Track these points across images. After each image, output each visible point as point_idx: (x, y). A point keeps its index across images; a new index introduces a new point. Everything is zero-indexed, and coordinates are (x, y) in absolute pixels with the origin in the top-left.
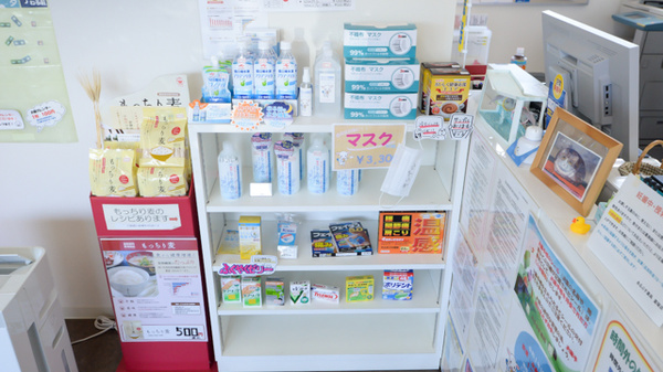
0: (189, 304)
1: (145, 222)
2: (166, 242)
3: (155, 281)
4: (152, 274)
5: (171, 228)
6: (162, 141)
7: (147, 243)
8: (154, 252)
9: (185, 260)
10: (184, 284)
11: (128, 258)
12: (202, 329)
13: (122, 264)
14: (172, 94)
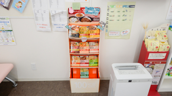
0: (158, 76)
1: (157, 57)
2: (159, 62)
3: (153, 71)
4: (153, 69)
5: (162, 59)
6: (163, 39)
7: (155, 62)
8: (156, 64)
9: (162, 66)
10: (159, 72)
11: (149, 66)
12: (158, 82)
13: (148, 67)
14: (164, 28)
